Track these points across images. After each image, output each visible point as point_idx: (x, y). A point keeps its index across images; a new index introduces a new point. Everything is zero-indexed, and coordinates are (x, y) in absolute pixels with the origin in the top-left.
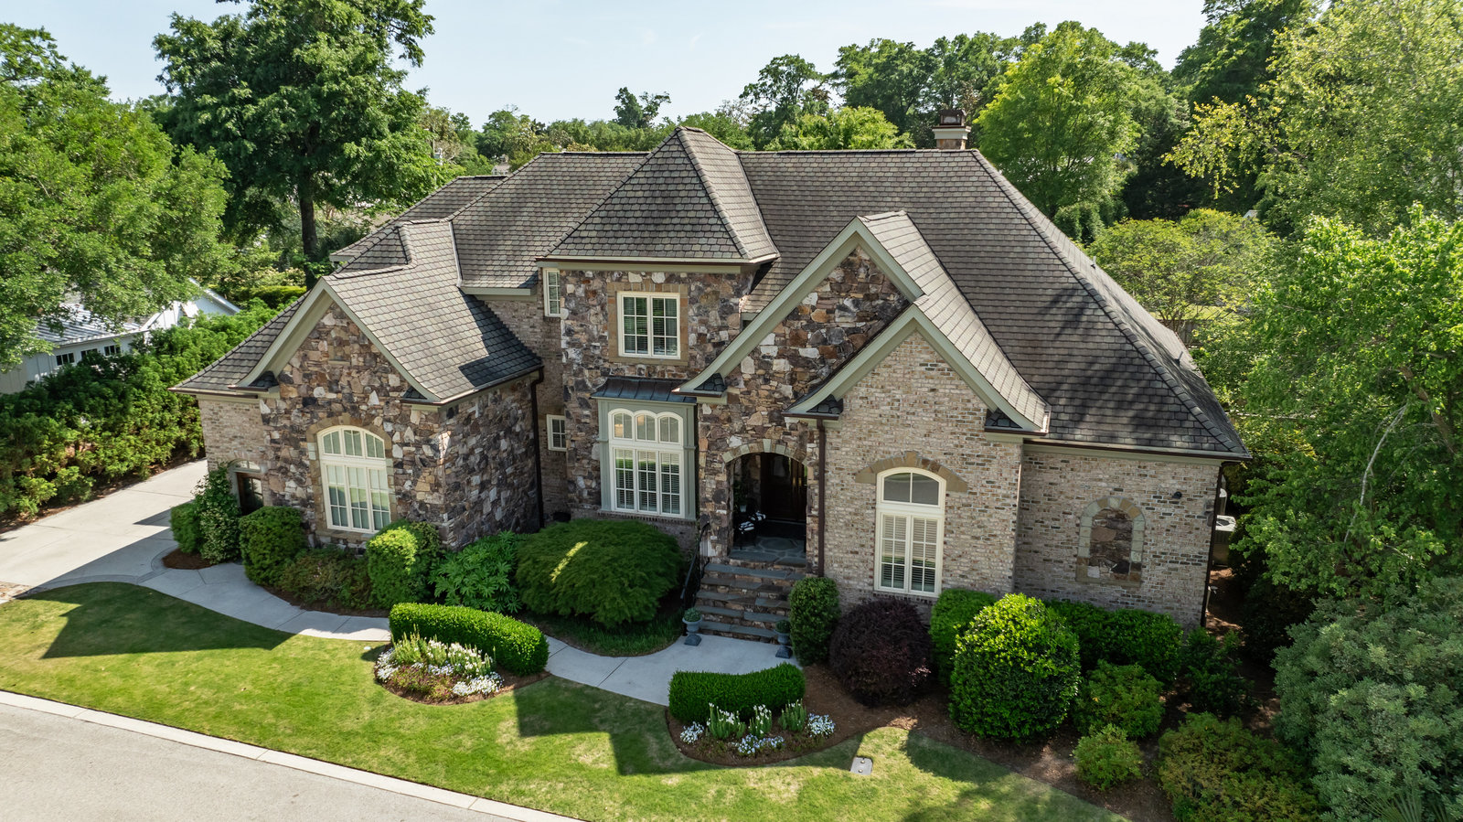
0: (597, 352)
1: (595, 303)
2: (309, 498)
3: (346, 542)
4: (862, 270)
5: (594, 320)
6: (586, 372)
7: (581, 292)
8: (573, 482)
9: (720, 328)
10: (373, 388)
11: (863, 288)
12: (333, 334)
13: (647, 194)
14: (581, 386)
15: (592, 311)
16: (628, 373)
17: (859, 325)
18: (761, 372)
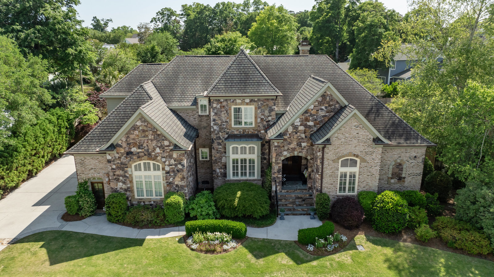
0: (225, 126)
1: (224, 110)
2: (128, 188)
3: (144, 202)
4: (328, 97)
5: (223, 116)
6: (220, 133)
7: (219, 106)
8: (215, 171)
9: (269, 116)
10: (158, 146)
11: (328, 103)
12: (141, 128)
13: (238, 72)
14: (219, 138)
15: (223, 113)
16: (236, 133)
17: (327, 114)
18: (295, 130)
